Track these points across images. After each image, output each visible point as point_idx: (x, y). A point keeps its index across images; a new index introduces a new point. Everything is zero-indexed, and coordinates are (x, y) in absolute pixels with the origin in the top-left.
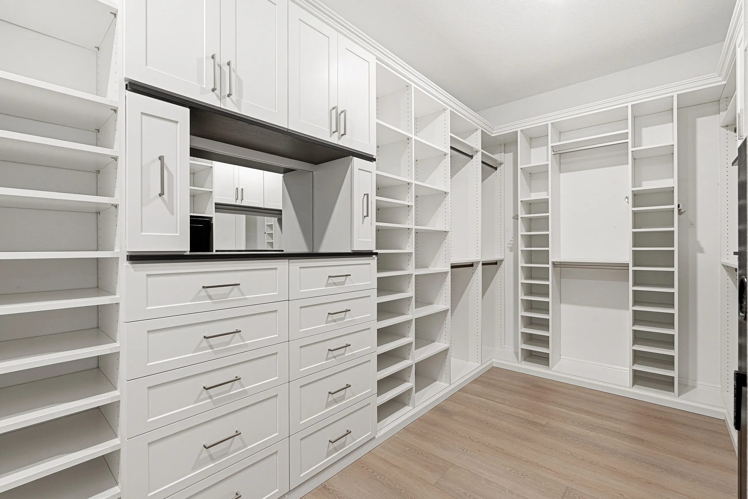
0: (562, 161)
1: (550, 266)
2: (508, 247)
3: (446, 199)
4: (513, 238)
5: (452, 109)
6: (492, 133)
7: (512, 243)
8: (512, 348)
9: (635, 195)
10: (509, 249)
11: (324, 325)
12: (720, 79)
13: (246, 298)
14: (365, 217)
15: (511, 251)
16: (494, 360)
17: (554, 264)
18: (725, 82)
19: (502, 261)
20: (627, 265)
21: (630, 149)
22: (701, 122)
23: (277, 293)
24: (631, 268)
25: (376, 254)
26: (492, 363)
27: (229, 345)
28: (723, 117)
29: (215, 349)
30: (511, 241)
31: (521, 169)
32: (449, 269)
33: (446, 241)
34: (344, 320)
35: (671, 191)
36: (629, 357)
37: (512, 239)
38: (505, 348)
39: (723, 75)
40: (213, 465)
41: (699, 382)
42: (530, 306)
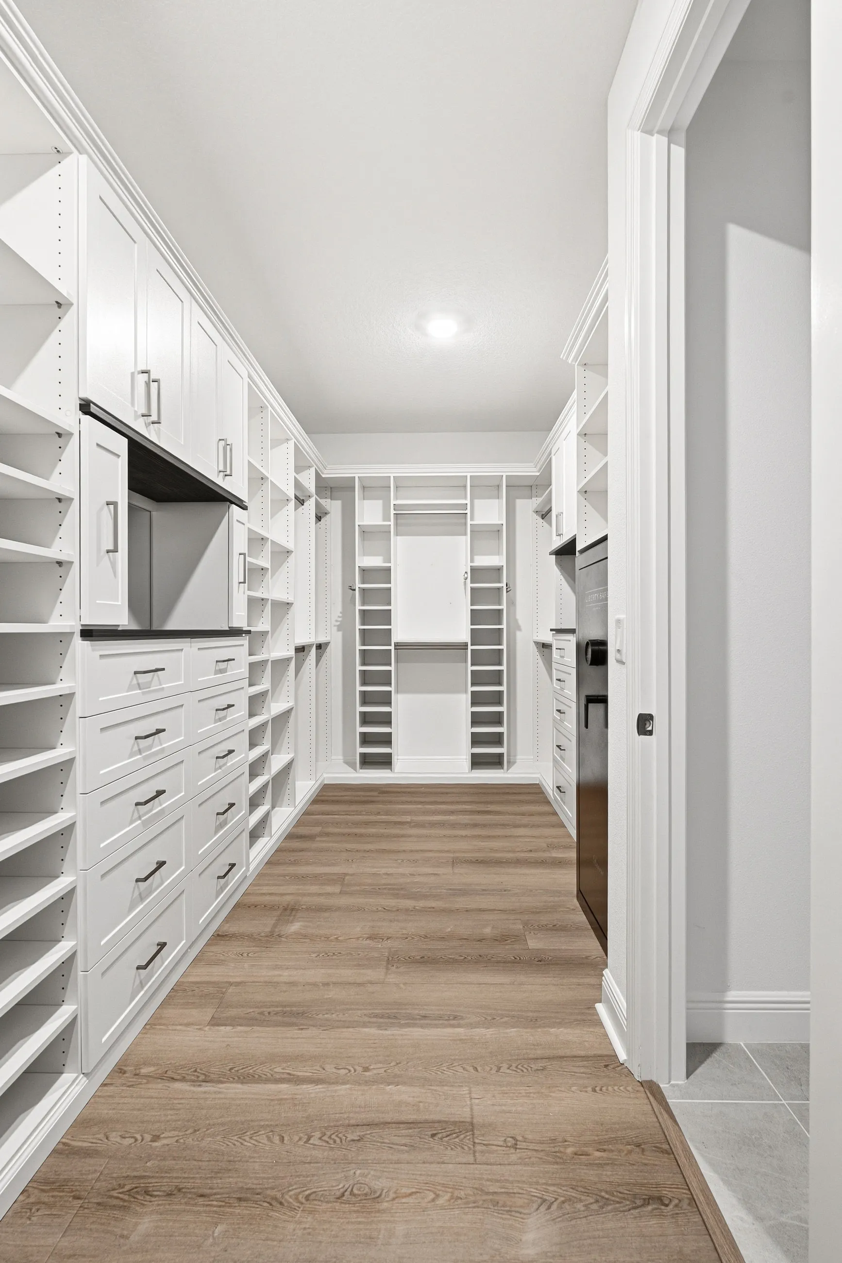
0: (399, 521)
1: (392, 648)
2: (335, 626)
3: (289, 560)
4: (341, 613)
5: (296, 442)
6: (323, 473)
7: (340, 619)
8: (341, 757)
9: (473, 570)
10: (336, 628)
11: (213, 725)
12: (535, 470)
13: (163, 688)
14: (240, 583)
15: (338, 630)
16: (325, 775)
17: (398, 646)
18: (538, 474)
19: (327, 644)
20: (466, 645)
21: (469, 522)
22: (519, 503)
23: (183, 682)
24: (470, 647)
25: (249, 632)
26: (323, 780)
27: (151, 750)
28: (536, 502)
29: (144, 754)
30: (339, 617)
31: (359, 526)
32: (292, 653)
33: (289, 616)
34: (226, 719)
35: (499, 569)
36: (467, 740)
37: (341, 615)
38: (332, 760)
39: (539, 466)
40: (142, 906)
41: (518, 757)
42: (366, 699)
